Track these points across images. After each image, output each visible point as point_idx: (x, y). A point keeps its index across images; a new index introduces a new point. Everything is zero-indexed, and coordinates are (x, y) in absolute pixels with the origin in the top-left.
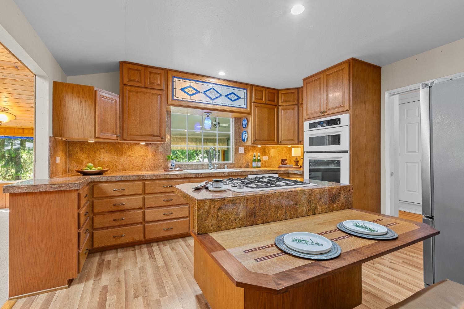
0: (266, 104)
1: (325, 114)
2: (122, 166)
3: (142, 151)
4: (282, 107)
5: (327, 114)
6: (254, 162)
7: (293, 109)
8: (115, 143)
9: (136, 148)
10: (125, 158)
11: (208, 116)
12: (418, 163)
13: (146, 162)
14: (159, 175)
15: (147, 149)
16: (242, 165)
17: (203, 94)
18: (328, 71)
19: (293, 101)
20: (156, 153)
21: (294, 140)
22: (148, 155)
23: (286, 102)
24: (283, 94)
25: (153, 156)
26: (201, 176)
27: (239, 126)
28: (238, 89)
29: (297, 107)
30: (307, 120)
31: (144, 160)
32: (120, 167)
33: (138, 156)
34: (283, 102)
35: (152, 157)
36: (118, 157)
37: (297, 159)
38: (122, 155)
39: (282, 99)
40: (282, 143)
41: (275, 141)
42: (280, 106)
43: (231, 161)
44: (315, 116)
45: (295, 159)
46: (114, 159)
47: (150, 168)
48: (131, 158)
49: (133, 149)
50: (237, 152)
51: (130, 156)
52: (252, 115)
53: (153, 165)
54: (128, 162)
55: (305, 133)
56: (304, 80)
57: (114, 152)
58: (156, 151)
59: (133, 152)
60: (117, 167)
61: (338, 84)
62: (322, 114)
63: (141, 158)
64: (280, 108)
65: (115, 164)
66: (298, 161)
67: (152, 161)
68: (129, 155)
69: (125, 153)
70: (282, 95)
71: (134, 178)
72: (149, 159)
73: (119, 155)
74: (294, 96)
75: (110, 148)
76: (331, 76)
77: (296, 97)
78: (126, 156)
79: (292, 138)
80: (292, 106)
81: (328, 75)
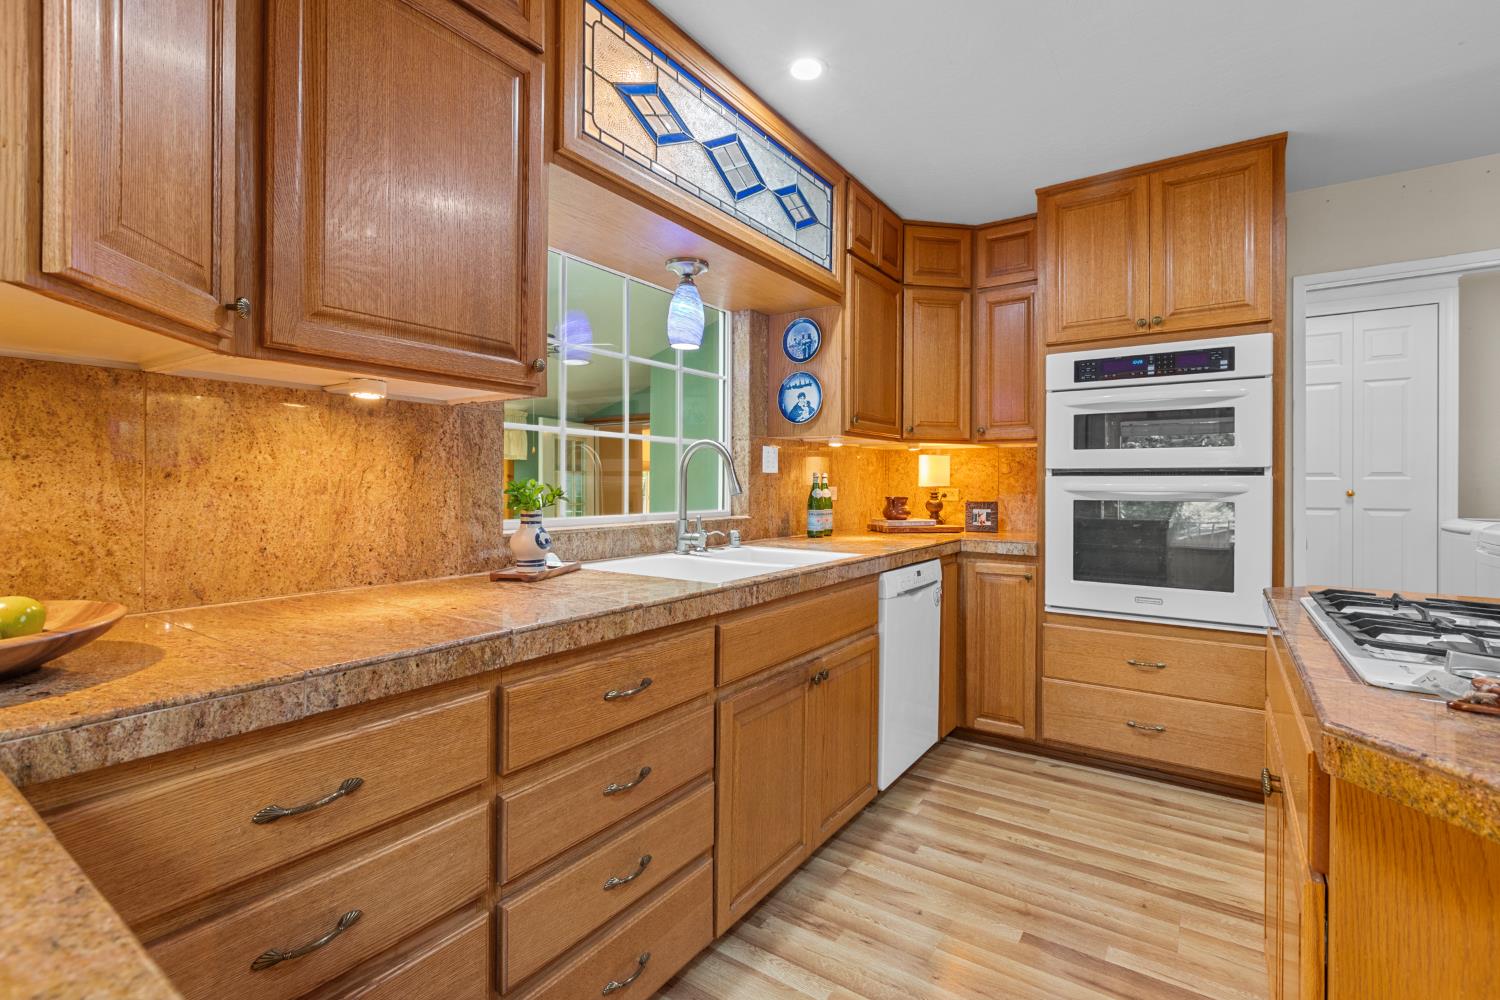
0: (878, 269)
1: (1157, 329)
2: (169, 566)
3: (327, 451)
4: (920, 293)
5: (1165, 329)
6: (814, 511)
7: (956, 305)
8: (102, 375)
9: (283, 427)
10: (200, 503)
11: (688, 278)
12: (1338, 509)
13: (359, 530)
14: (588, 620)
15: (364, 434)
16: (771, 526)
17: (700, 157)
18: (1172, 171)
19: (956, 274)
20: (423, 467)
21: (957, 426)
22: (370, 477)
23: (931, 272)
24: (921, 239)
25: (406, 485)
26: (761, 601)
27: (762, 351)
28: (811, 178)
29: (967, 296)
30: (1055, 346)
31: (340, 515)
32: (154, 577)
33: (299, 483)
34: (921, 272)
35: (399, 489)
36: (134, 495)
37: (934, 496)
38: (168, 475)
39: (917, 258)
40: (917, 436)
41: (894, 424)
42: (910, 286)
43: (728, 508)
44: (1105, 333)
45: (927, 498)
46: (93, 506)
47: (385, 567)
48: (244, 502)
49: (261, 435)
50: (757, 467)
51: (240, 485)
52: (844, 308)
53: (401, 547)
54: (224, 528)
55: (1048, 395)
56: (1044, 195)
57: (100, 449)
58: (420, 456)
59: (263, 458)
60: (126, 578)
61: (1223, 222)
62: (1142, 330)
63: (325, 497)
64: (909, 294)
65: (100, 551)
66: (940, 506)
67: (398, 517)
68: (228, 474)
69: (199, 459)
70: (918, 243)
71: (437, 670)
72: (380, 506)
73: (142, 480)
74: (959, 254)
75: (52, 414)
76: (1188, 188)
77: (965, 259)
78: (204, 488)
79: (952, 418)
80: (953, 294)
81: (1171, 184)
